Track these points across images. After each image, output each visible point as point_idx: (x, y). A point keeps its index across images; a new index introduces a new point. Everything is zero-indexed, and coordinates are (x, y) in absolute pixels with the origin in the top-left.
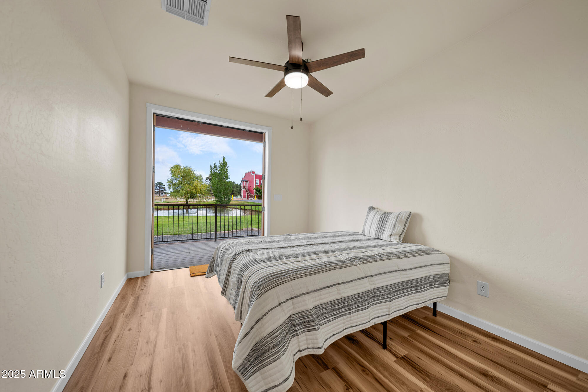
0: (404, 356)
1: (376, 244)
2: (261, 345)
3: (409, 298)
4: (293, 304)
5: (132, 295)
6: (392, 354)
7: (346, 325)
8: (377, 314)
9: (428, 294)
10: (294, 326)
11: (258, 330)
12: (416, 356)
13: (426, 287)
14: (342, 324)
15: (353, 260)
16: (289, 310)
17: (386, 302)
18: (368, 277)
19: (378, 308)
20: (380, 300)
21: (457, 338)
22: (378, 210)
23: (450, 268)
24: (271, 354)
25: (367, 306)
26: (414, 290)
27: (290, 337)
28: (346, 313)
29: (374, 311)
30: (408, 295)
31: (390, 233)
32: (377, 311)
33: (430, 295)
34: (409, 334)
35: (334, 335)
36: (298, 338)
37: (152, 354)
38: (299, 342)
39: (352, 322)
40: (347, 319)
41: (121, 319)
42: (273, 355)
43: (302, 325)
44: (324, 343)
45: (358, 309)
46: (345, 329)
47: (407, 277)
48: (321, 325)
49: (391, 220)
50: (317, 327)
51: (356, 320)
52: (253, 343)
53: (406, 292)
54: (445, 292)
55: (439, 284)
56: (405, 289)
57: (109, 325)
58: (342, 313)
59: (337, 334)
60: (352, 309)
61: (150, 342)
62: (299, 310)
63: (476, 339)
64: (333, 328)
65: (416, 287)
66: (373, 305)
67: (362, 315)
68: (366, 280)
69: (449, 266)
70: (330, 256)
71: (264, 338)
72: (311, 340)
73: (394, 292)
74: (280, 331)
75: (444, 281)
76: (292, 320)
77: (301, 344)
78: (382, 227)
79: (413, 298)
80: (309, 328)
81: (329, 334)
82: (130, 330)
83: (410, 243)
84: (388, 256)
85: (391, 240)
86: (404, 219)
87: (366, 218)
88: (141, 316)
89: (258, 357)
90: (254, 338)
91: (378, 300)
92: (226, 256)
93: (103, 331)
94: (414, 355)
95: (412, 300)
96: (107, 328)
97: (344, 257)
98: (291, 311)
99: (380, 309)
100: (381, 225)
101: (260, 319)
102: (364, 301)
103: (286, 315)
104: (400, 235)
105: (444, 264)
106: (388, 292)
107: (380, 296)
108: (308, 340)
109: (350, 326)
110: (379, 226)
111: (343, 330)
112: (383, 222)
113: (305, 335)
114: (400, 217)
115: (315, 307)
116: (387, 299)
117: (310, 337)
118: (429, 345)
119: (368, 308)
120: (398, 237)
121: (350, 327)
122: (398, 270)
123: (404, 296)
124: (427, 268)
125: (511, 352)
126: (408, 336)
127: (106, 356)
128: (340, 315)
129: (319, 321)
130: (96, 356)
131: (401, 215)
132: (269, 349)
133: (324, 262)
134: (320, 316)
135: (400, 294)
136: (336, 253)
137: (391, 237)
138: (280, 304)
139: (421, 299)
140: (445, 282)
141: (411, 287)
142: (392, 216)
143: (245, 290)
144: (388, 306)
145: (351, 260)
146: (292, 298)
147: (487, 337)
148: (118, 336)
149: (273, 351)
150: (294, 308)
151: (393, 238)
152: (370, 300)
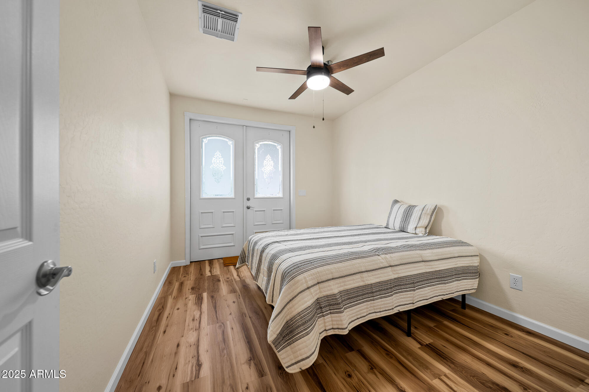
0: (429, 344)
1: (400, 236)
2: (291, 323)
3: (434, 288)
4: (320, 288)
5: (177, 280)
6: (417, 341)
7: (370, 310)
8: (400, 302)
9: (455, 285)
10: (321, 308)
11: (288, 310)
12: (441, 345)
13: (453, 279)
14: (366, 310)
15: (376, 250)
16: (316, 293)
17: (410, 291)
18: (391, 266)
19: (402, 297)
20: (404, 289)
21: (487, 330)
22: (402, 203)
23: (479, 261)
24: (300, 331)
25: (391, 294)
26: (439, 281)
27: (317, 318)
28: (369, 299)
29: (398, 299)
30: (433, 285)
31: (415, 226)
32: (401, 300)
33: (457, 286)
34: (435, 325)
35: (358, 319)
36: (324, 319)
37: (198, 330)
38: (325, 323)
39: (375, 308)
40: (371, 305)
41: (170, 301)
42: (302, 331)
43: (328, 307)
44: (349, 324)
45: (382, 296)
46: (369, 314)
47: (432, 268)
48: (345, 309)
49: (416, 213)
50: (342, 310)
51: (380, 306)
52: (285, 321)
53: (431, 283)
54: (475, 285)
55: (467, 276)
56: (430, 279)
57: (161, 305)
58: (366, 299)
59: (361, 317)
60: (375, 296)
61: (195, 320)
62: (325, 294)
63: (508, 332)
64: (357, 312)
65: (441, 278)
66: (397, 293)
67: (385, 302)
68: (389, 269)
69: (478, 258)
70: (353, 247)
71: (294, 317)
72: (336, 321)
73: (418, 282)
74: (308, 311)
75: (473, 273)
76: (318, 303)
77: (327, 324)
78: (407, 219)
79: (438, 288)
80: (334, 311)
81: (353, 317)
82: (178, 309)
83: (437, 236)
84: (412, 247)
85: (415, 232)
86: (429, 212)
87: (390, 211)
88: (186, 298)
89: (289, 333)
90: (285, 317)
91: (401, 289)
92: (256, 248)
93: (157, 310)
94: (439, 343)
95: (437, 290)
96: (160, 307)
97: (367, 247)
98: (318, 295)
99: (404, 298)
100: (405, 217)
101: (291, 301)
102: (387, 289)
103: (314, 298)
104: (426, 228)
105: (472, 256)
106: (412, 282)
107: (403, 285)
108: (333, 321)
109: (373, 311)
110: (403, 218)
111: (367, 315)
112: (408, 215)
113: (330, 316)
114: (426, 209)
115: (340, 292)
116: (411, 289)
117: (335, 318)
118: (456, 336)
119: (392, 295)
120: (423, 230)
121: (373, 313)
122: (423, 261)
123: (428, 286)
124: (454, 260)
125: (546, 346)
126: (434, 326)
127: (162, 329)
128: (363, 300)
129: (344, 304)
130: (154, 328)
131: (426, 208)
132: (299, 327)
133: (348, 252)
134: (344, 300)
135: (425, 284)
136: (359, 244)
137: (416, 230)
138: (308, 288)
139: (447, 290)
140: (475, 275)
141: (436, 278)
142: (417, 209)
143: (275, 276)
144: (412, 295)
145: (375, 251)
146: (318, 283)
147: (521, 331)
148: (169, 314)
149: (302, 328)
150: (320, 292)
151: (418, 231)
152: (393, 289)
